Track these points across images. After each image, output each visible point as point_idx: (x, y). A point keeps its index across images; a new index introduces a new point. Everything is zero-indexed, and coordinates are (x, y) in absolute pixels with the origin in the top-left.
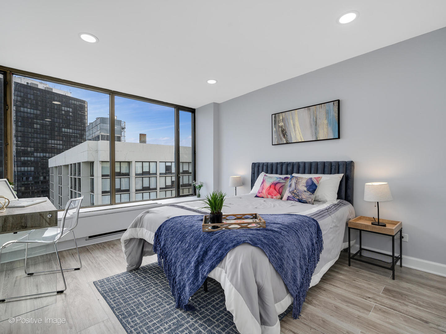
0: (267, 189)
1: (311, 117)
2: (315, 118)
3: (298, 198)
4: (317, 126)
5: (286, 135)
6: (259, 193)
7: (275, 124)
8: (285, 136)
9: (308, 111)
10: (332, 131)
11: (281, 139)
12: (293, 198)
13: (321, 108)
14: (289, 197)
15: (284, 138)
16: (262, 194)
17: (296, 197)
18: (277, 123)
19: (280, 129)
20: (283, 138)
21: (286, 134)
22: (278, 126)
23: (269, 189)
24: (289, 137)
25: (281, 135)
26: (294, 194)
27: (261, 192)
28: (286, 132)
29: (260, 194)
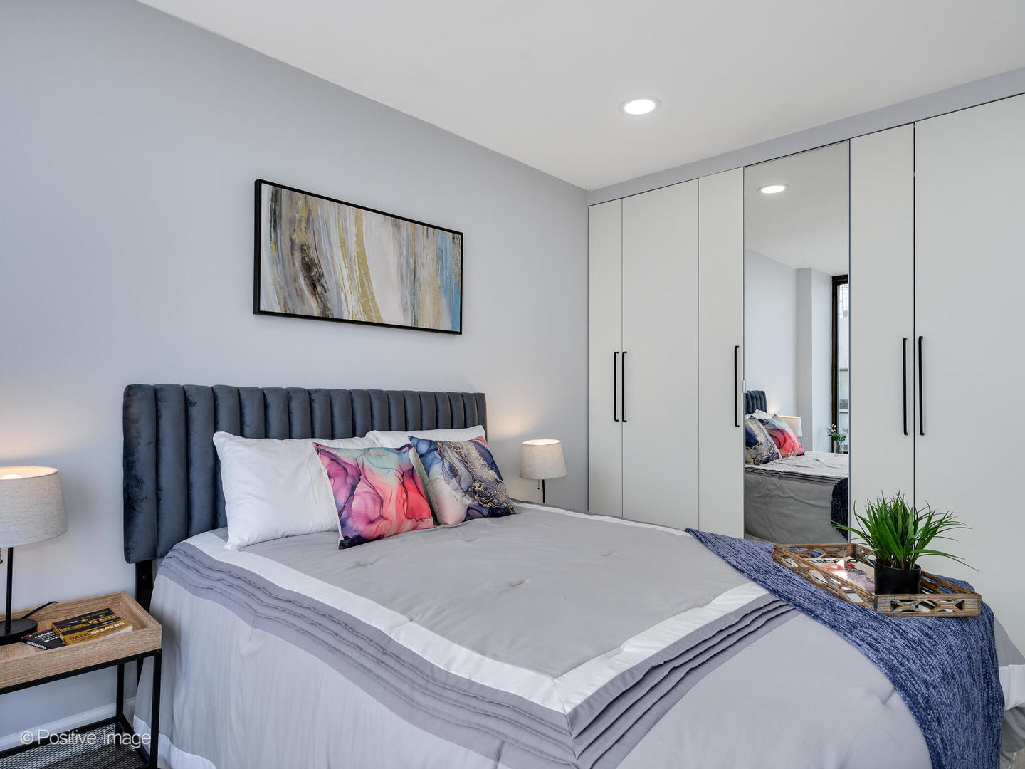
0: (396, 501)
1: (401, 253)
2: (411, 260)
3: (490, 504)
4: (418, 285)
5: (323, 286)
6: (372, 522)
7: (275, 228)
8: (319, 289)
9: (395, 229)
10: (448, 309)
11: (300, 295)
12: (479, 509)
13: (427, 236)
14: (469, 508)
15: (315, 295)
16: (383, 523)
17: (485, 505)
18: (283, 225)
19: (298, 255)
20: (307, 292)
21: (323, 282)
23: (404, 496)
24: (331, 296)
25: (302, 282)
26: (479, 496)
27: (377, 515)
28: (321, 276)
29: (374, 527)
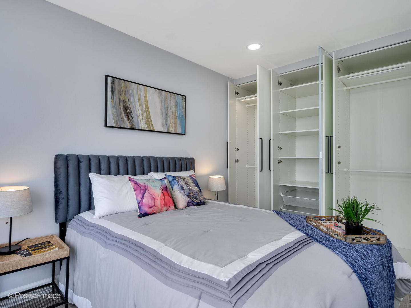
0: (160, 199)
1: (162, 104)
2: (166, 106)
3: (196, 201)
4: (168, 116)
6: (151, 207)
7: (113, 94)
8: (130, 117)
9: (160, 94)
10: (180, 125)
11: (123, 120)
12: (192, 202)
13: (172, 97)
14: (188, 202)
15: (128, 120)
16: (155, 208)
17: (194, 201)
18: (116, 93)
19: (122, 104)
20: (125, 119)
21: (131, 115)
22: (118, 98)
23: (163, 197)
24: (135, 120)
25: (123, 114)
26: (192, 197)
27: (153, 205)
28: (131, 112)
